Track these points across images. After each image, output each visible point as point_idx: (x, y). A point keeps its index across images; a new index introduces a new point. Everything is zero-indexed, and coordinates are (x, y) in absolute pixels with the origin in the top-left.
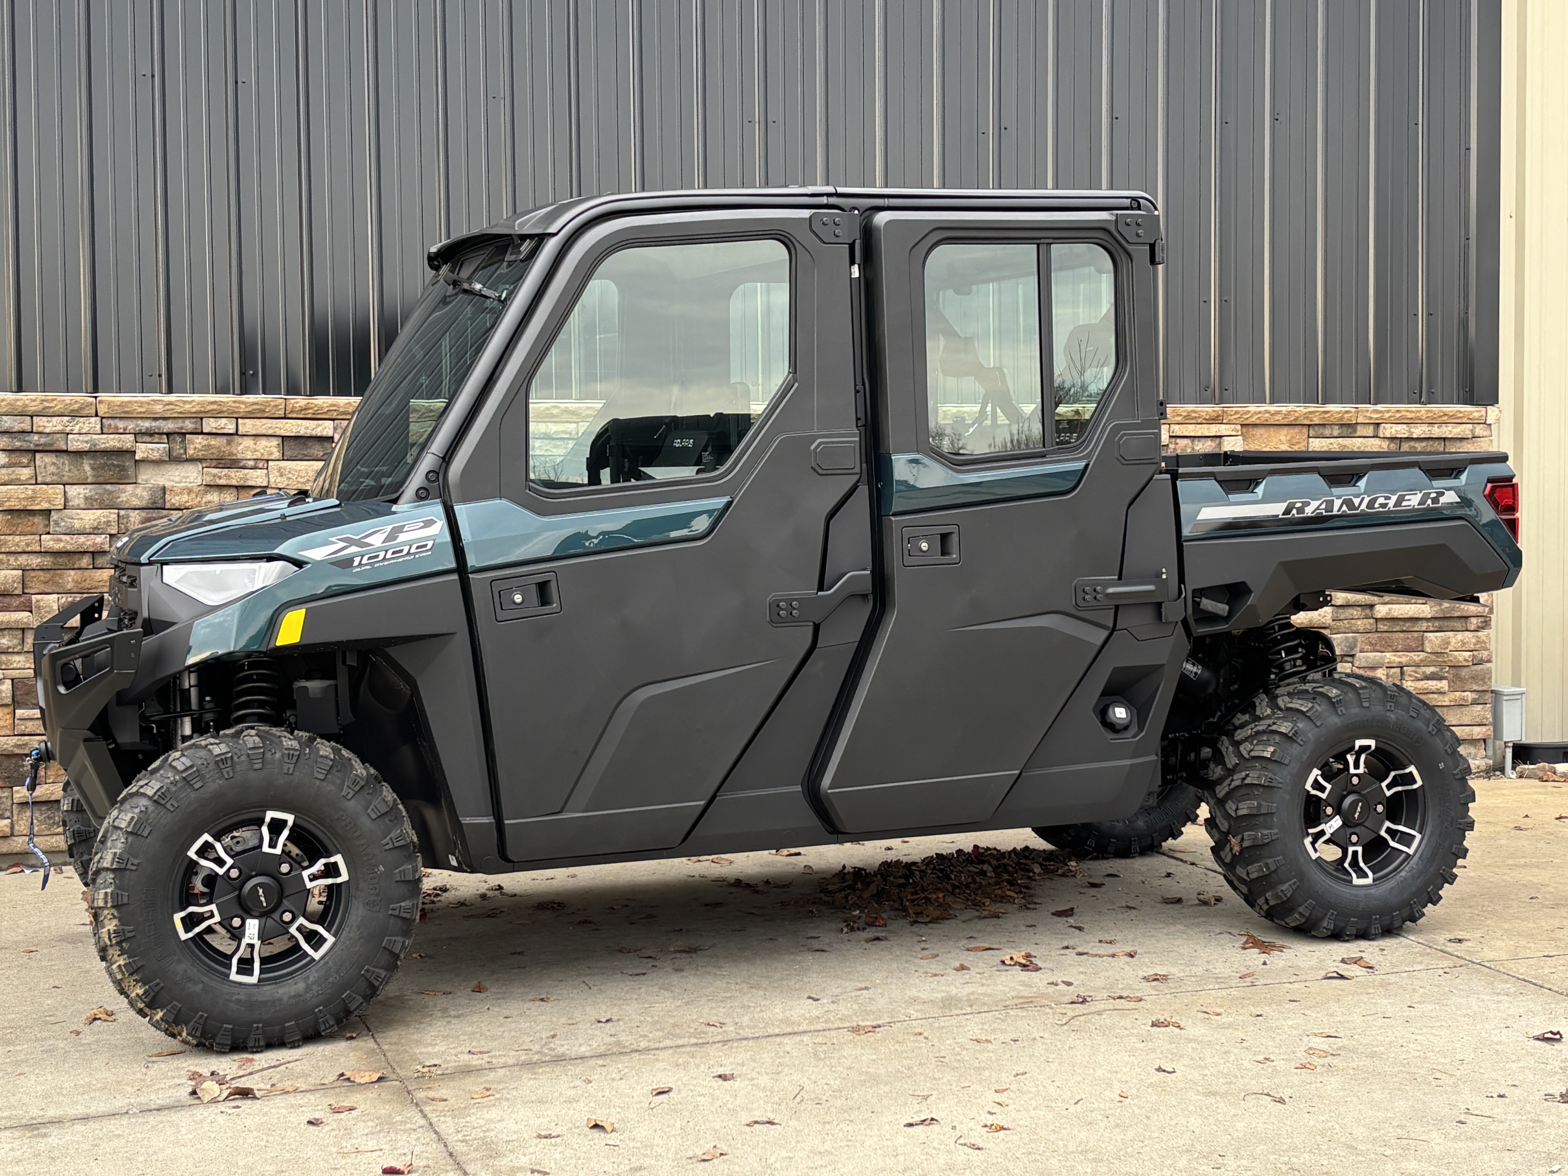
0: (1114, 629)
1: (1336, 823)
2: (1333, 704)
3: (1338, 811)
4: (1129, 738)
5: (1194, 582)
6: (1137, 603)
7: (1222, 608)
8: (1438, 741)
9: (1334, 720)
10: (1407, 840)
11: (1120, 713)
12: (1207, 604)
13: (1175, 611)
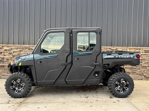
0: (95, 67)
1: (120, 87)
2: (119, 76)
3: (120, 86)
4: (97, 77)
5: (104, 63)
6: (98, 65)
7: (107, 66)
8: (130, 80)
9: (119, 77)
10: (127, 89)
11: (96, 75)
12: (105, 65)
13: (101, 66)
